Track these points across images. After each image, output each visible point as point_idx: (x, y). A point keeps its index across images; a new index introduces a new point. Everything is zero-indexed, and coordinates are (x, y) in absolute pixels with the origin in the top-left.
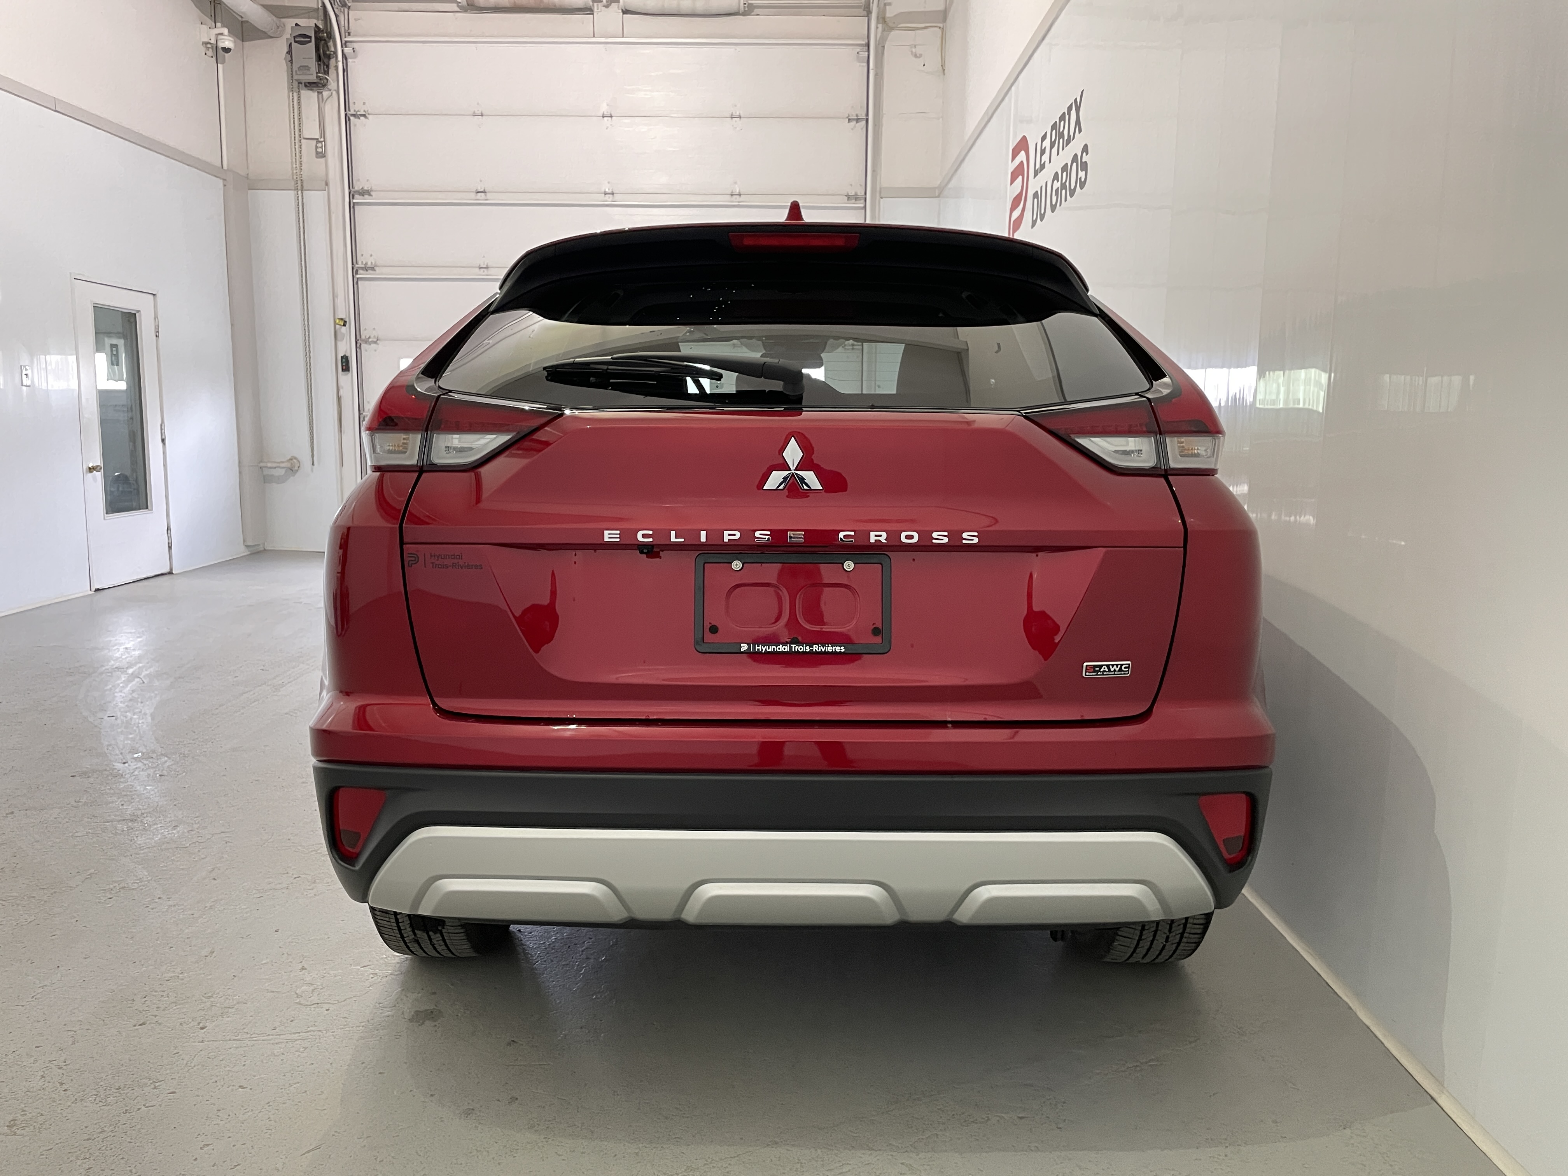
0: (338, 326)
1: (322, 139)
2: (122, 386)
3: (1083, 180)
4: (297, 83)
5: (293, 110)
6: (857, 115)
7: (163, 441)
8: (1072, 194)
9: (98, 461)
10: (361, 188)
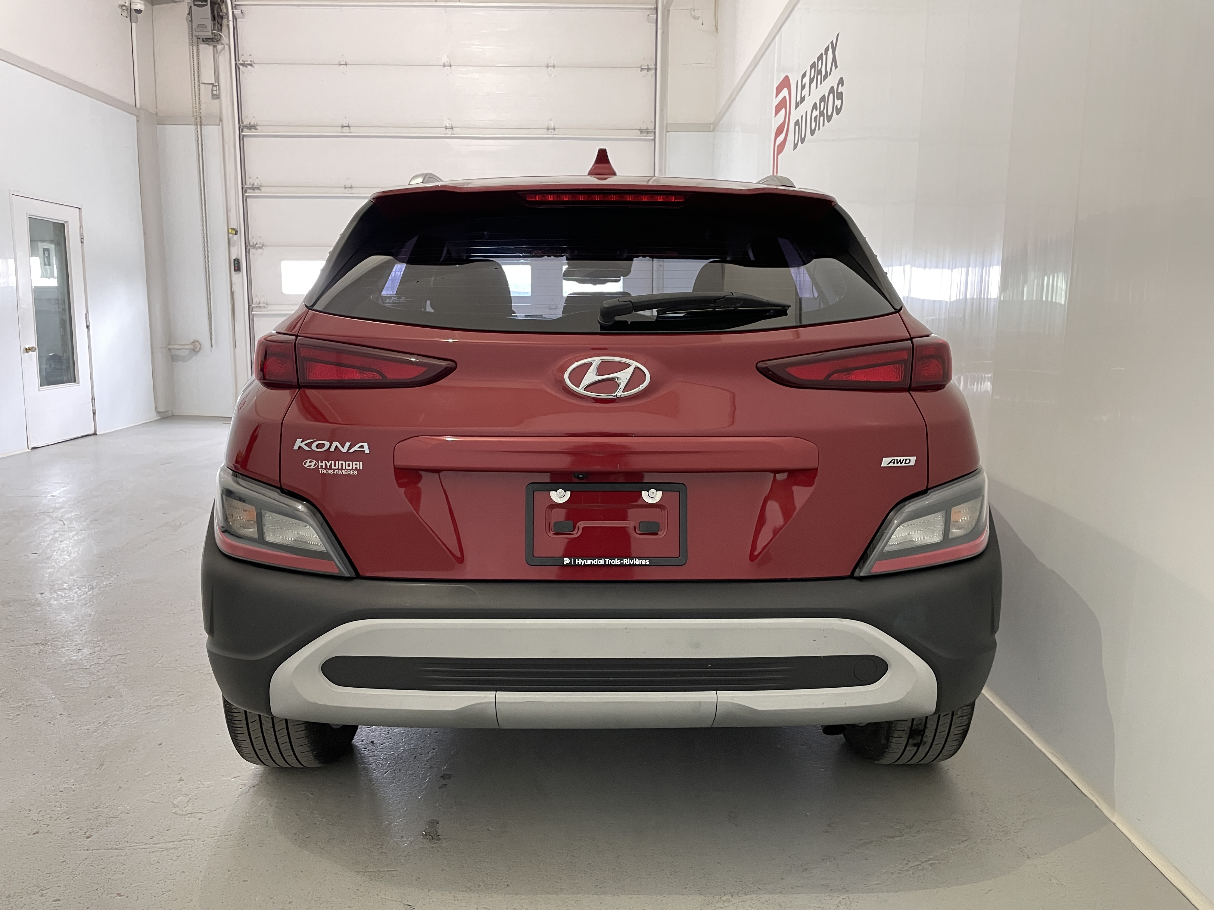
0: (230, 235)
1: (217, 84)
2: (53, 283)
3: (839, 107)
4: (196, 38)
5: (193, 60)
6: (648, 65)
7: (88, 327)
8: (829, 119)
9: (33, 343)
10: (248, 123)
